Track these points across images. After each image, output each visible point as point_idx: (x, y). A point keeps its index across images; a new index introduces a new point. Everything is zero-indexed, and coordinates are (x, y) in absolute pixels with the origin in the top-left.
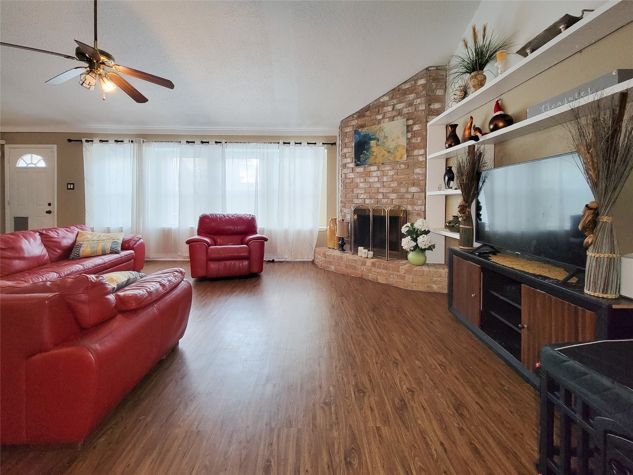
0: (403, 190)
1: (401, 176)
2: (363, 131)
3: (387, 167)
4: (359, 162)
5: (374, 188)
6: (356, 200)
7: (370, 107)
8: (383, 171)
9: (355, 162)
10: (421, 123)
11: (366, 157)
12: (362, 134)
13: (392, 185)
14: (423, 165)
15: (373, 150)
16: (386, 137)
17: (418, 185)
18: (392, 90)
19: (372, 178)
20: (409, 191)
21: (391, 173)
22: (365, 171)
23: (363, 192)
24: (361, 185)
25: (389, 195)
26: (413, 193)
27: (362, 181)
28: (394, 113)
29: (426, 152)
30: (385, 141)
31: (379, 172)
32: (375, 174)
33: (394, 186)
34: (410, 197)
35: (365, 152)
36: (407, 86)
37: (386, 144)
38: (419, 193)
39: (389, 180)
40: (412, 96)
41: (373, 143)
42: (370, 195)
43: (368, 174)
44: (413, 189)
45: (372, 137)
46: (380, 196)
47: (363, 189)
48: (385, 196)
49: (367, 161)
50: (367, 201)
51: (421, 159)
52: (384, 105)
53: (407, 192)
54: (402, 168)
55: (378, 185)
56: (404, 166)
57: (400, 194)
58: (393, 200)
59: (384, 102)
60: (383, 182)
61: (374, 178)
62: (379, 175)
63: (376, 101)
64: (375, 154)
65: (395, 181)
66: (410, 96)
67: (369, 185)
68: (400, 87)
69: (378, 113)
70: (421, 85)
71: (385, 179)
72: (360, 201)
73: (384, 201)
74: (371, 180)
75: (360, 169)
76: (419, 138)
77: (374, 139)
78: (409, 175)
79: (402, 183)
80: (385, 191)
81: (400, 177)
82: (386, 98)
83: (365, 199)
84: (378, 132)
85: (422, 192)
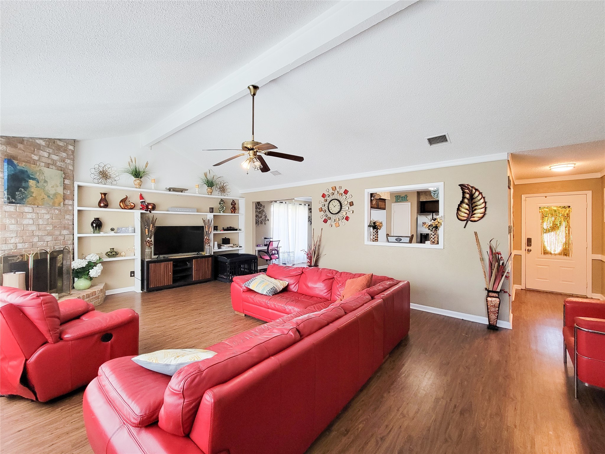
0: (57, 233)
1: (56, 221)
2: (20, 165)
3: (42, 211)
4: (13, 200)
5: (28, 230)
6: (4, 245)
7: (23, 140)
8: (38, 213)
9: (8, 199)
10: (69, 179)
11: (24, 196)
12: (18, 167)
13: (48, 228)
14: (71, 213)
15: (32, 191)
16: (46, 182)
17: (68, 229)
18: (49, 139)
19: (26, 220)
20: (62, 234)
21: (47, 216)
22: (16, 211)
23: (14, 235)
24: (12, 227)
25: (44, 237)
26: (65, 235)
27: (13, 222)
28: (49, 161)
29: (73, 203)
30: (45, 185)
31: (34, 214)
32: (29, 216)
33: (50, 229)
34: (63, 238)
35: (23, 190)
36: (61, 144)
37: (46, 188)
38: (69, 235)
39: (45, 224)
40: (64, 155)
41: (32, 183)
42: (23, 239)
43: (22, 214)
44: (65, 232)
45: (31, 176)
46: (36, 239)
47: (15, 232)
48: (41, 239)
49: (24, 200)
50: (20, 246)
51: (70, 208)
52: (39, 147)
53: (60, 235)
54: (56, 213)
55: (34, 228)
56: (58, 212)
57: (54, 236)
58: (49, 242)
59: (39, 145)
60: (39, 225)
61: (28, 220)
62: (34, 217)
63: (31, 138)
64: (34, 195)
65: (50, 224)
66: (63, 153)
67: (23, 228)
68: (56, 140)
69: (33, 152)
70: (70, 150)
71: (41, 222)
72: (11, 246)
73: (40, 244)
74: (25, 222)
75: (11, 208)
76: (68, 191)
77: (33, 179)
78: (61, 220)
79: (56, 226)
80: (40, 234)
81: (54, 221)
82: (43, 143)
83: (16, 243)
84: (38, 174)
85: (71, 234)
